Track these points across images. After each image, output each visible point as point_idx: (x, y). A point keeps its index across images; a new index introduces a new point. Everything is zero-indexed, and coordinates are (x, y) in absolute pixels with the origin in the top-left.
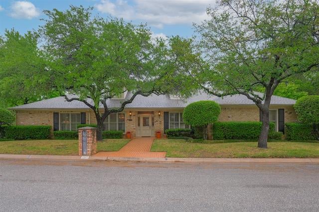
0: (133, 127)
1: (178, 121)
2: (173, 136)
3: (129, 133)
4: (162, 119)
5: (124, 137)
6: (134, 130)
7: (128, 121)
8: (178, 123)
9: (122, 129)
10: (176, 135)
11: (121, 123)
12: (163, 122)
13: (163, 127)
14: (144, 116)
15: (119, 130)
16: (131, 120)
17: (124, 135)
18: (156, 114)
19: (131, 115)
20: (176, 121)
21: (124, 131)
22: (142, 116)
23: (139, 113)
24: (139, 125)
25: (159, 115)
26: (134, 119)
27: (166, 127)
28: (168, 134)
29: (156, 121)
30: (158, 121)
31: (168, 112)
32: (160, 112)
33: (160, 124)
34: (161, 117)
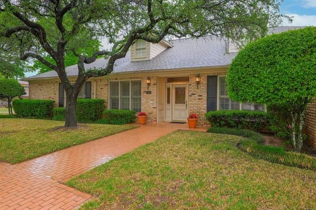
0: (153, 104)
2: (221, 126)
3: (142, 114)
4: (203, 91)
6: (155, 110)
7: (145, 94)
11: (135, 97)
12: (205, 96)
13: (204, 105)
14: (178, 87)
16: (149, 92)
18: (193, 81)
19: (149, 84)
21: (140, 110)
22: (173, 86)
24: (169, 101)
25: (198, 83)
26: (154, 90)
27: (211, 106)
29: (192, 94)
30: (195, 94)
31: (216, 77)
32: (199, 77)
33: (199, 99)
34: (201, 86)
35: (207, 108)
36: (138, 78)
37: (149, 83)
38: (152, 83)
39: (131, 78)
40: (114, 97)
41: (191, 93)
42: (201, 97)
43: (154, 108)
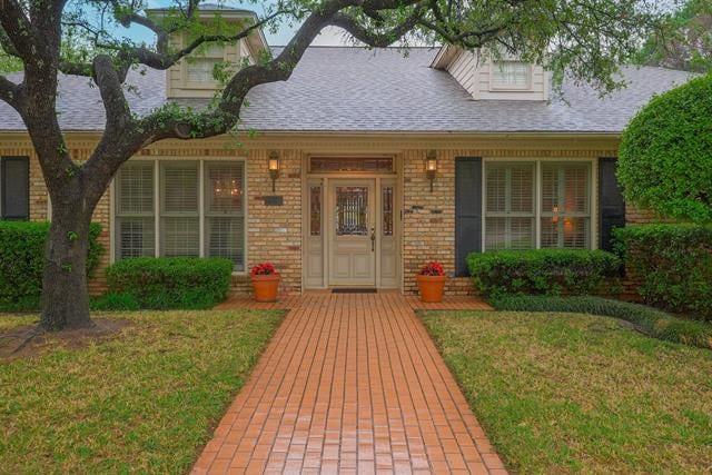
0: (288, 236)
1: (529, 206)
2: (512, 291)
3: (267, 270)
4: (444, 198)
5: (239, 291)
6: (296, 256)
7: (261, 205)
8: (528, 222)
9: (231, 249)
10: (531, 289)
11: (220, 214)
12: (449, 212)
13: (446, 238)
14: (344, 185)
15: (213, 254)
16: (274, 201)
17: (240, 281)
18: (415, 169)
19: (275, 175)
20: (515, 208)
21: (239, 259)
22: (331, 181)
23: (319, 164)
24: (316, 228)
25: (431, 175)
26: (294, 194)
27: (467, 239)
28: (484, 276)
29: (414, 207)
30: (421, 208)
31: (479, 160)
32: (434, 158)
33: (432, 221)
34: (438, 183)
35: (456, 246)
36: (232, 153)
37: (276, 171)
38: (285, 171)
39: (207, 152)
40: (127, 214)
41: (412, 203)
42: (439, 216)
43: (294, 248)
